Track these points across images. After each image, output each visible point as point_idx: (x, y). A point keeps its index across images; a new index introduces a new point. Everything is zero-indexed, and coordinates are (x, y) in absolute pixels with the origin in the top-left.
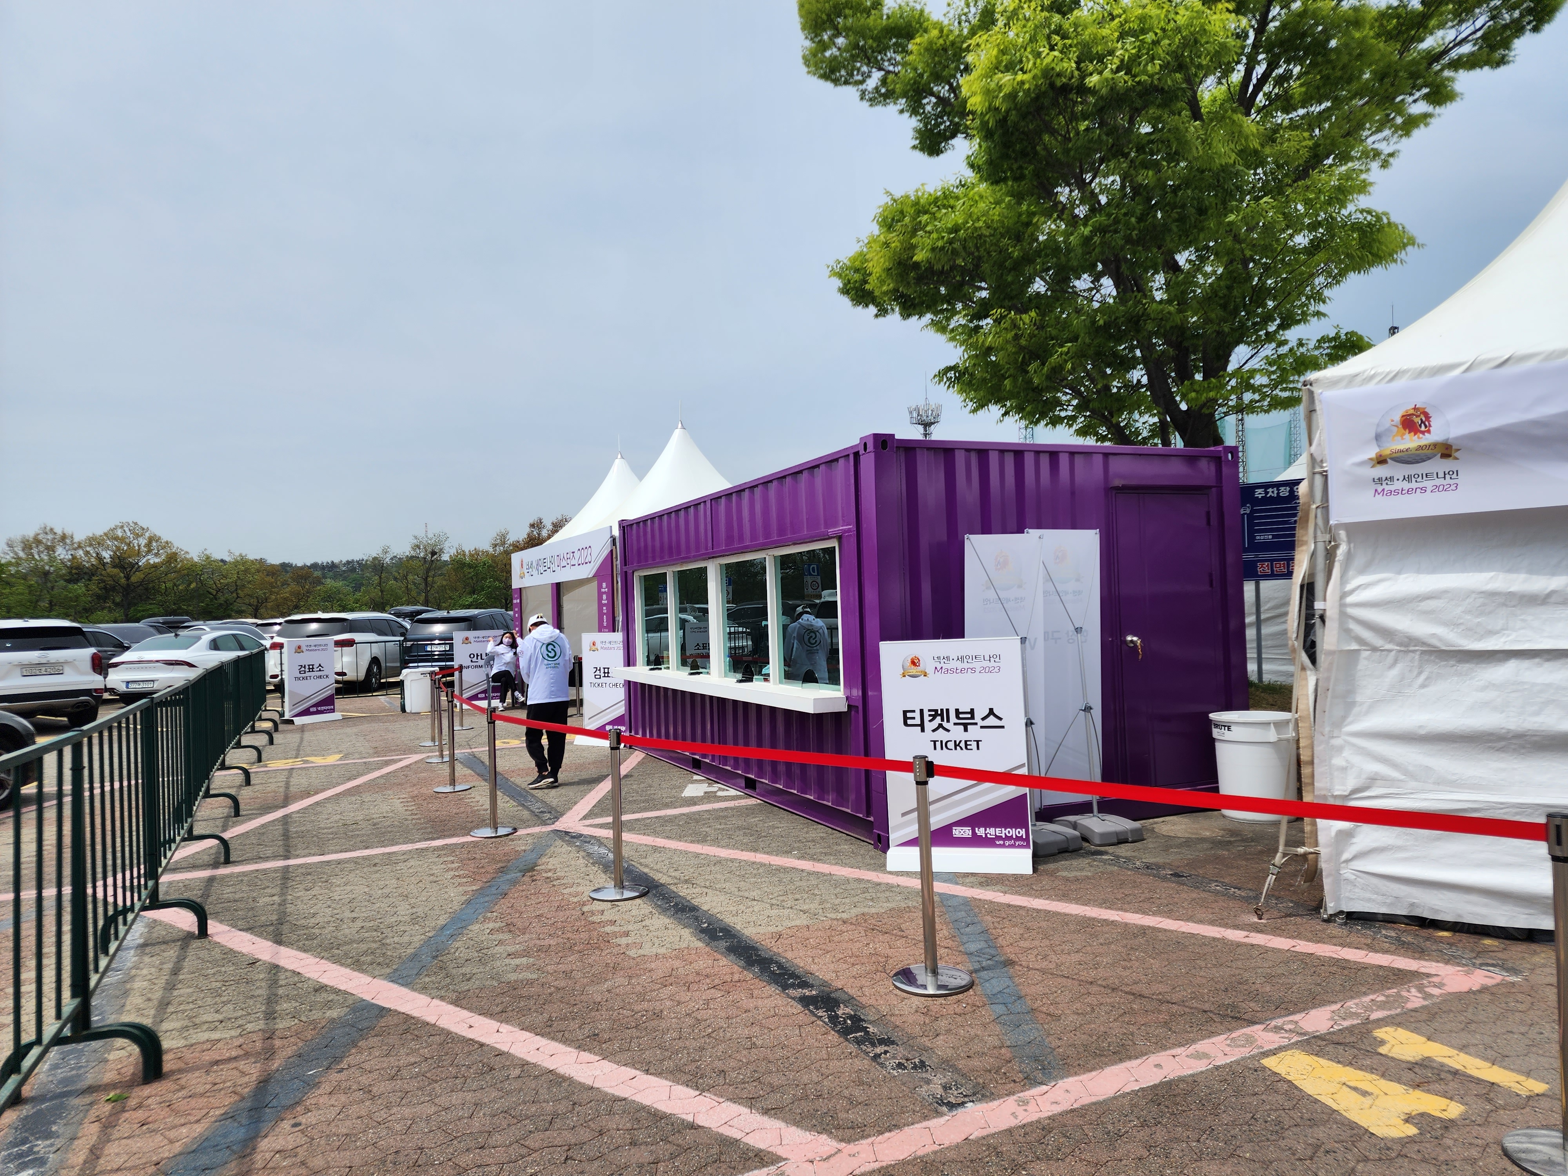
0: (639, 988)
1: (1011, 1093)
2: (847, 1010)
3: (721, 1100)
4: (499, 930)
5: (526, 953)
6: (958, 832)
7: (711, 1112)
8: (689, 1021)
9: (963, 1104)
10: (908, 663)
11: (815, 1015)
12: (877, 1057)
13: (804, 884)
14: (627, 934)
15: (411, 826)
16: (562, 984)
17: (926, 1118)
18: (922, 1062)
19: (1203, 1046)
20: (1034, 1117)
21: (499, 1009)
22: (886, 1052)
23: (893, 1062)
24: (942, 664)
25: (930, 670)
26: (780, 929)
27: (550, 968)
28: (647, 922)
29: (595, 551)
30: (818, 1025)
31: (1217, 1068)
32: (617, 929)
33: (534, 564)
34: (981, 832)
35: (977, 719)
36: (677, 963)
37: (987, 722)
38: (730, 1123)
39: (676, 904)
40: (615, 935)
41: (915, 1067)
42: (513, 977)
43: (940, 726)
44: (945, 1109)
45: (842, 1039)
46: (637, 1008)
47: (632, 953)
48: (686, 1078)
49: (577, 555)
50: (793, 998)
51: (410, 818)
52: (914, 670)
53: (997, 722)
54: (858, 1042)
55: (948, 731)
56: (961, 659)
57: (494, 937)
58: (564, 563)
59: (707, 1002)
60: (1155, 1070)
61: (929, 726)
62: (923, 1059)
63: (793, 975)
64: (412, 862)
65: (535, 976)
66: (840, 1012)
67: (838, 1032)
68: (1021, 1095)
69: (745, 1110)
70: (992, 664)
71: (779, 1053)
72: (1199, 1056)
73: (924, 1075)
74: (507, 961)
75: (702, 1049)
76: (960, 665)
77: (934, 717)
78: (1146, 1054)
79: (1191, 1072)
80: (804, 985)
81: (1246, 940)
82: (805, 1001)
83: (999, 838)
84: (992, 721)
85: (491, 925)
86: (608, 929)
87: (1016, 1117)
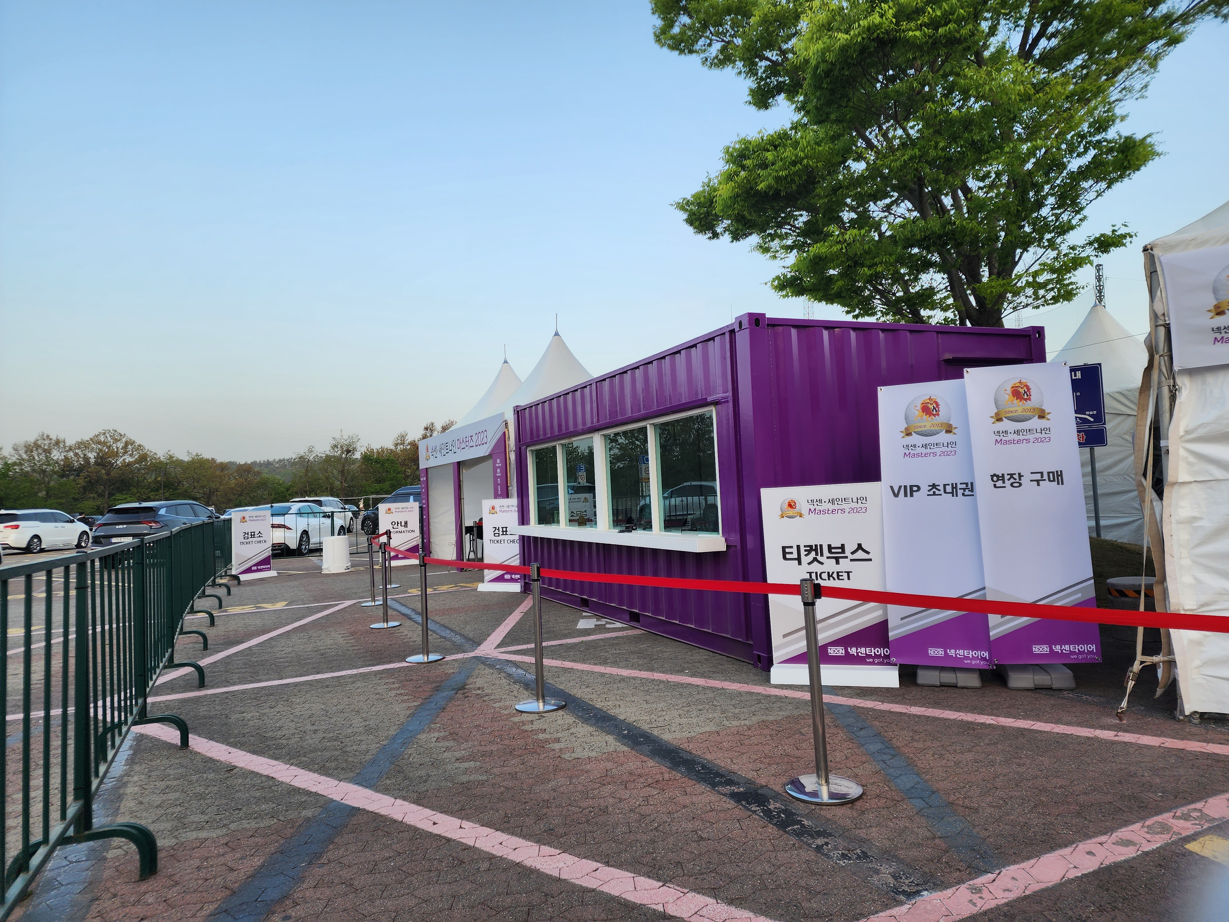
0: (580, 787)
1: (960, 882)
2: (778, 805)
3: (686, 891)
4: (445, 738)
5: (471, 758)
6: (833, 651)
7: (679, 902)
8: (634, 816)
9: (918, 893)
10: (786, 506)
11: (750, 810)
12: (819, 848)
13: (701, 696)
14: (558, 740)
15: (353, 656)
16: (510, 784)
17: (886, 907)
18: (863, 852)
19: (1124, 833)
20: (992, 904)
21: (458, 807)
22: (827, 844)
23: (836, 854)
24: (816, 506)
25: (805, 511)
26: (693, 734)
27: (496, 771)
28: (573, 730)
29: (490, 435)
30: (755, 819)
31: (1146, 854)
32: (548, 736)
33: (438, 448)
34: (853, 651)
35: (848, 553)
36: (609, 765)
37: (856, 556)
38: (700, 913)
39: (595, 715)
40: (547, 741)
41: (859, 857)
42: (465, 778)
43: (815, 559)
44: (902, 897)
45: (781, 832)
46: (584, 804)
47: (567, 756)
48: (645, 869)
49: (474, 438)
50: (724, 795)
51: (351, 649)
52: (791, 512)
53: (866, 556)
54: (799, 834)
55: (822, 563)
56: (832, 501)
57: (441, 744)
58: (463, 445)
59: (646, 799)
60: (1088, 856)
61: (805, 560)
62: (864, 849)
63: (718, 774)
64: (359, 684)
65: (485, 778)
66: (771, 807)
67: (775, 824)
68: (971, 882)
69: (711, 901)
70: (861, 505)
71: (727, 845)
72: (1127, 843)
73: (870, 865)
74: (457, 765)
75: (653, 842)
76: (831, 507)
77: (809, 552)
78: (1073, 843)
79: (1123, 858)
80: (730, 782)
82: (735, 797)
83: (869, 656)
84: (860, 554)
85: (436, 735)
86: (541, 736)
87: (975, 905)
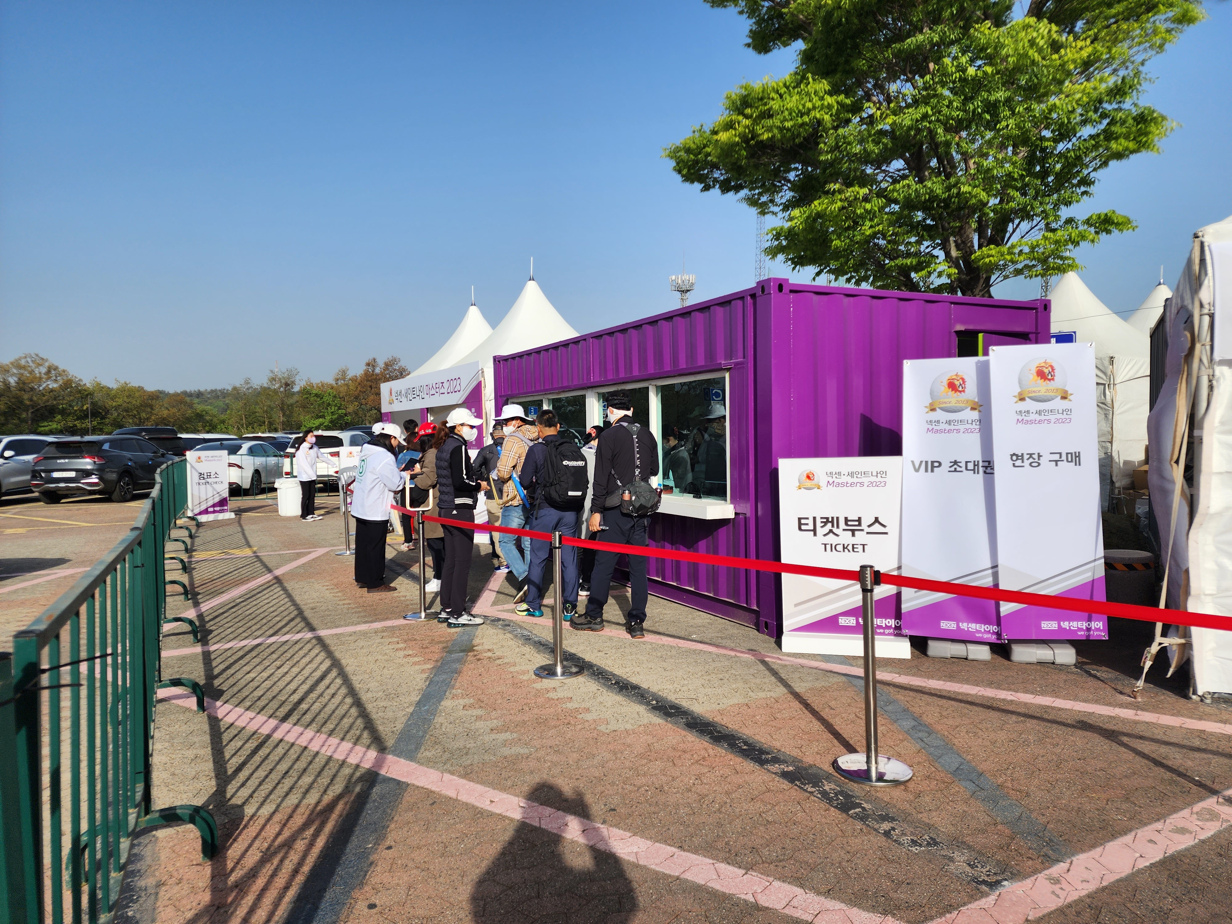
0: (627, 764)
1: (1036, 871)
2: (833, 786)
3: (771, 879)
4: (471, 706)
5: (505, 728)
6: (843, 621)
7: (767, 892)
8: (693, 797)
9: (998, 883)
10: (804, 477)
11: (806, 791)
12: (887, 834)
13: (717, 664)
14: (588, 710)
15: (345, 611)
16: (555, 758)
17: (972, 898)
18: (931, 838)
19: (1176, 820)
20: (1074, 896)
21: (509, 783)
22: (893, 829)
23: (906, 840)
24: (834, 479)
25: (823, 483)
26: (723, 707)
27: (537, 743)
28: (600, 699)
29: (464, 383)
30: (814, 801)
31: (1203, 842)
32: (576, 705)
33: (403, 392)
35: (864, 526)
36: (650, 740)
37: (871, 530)
38: (792, 903)
39: (617, 683)
40: (577, 710)
41: (929, 844)
42: (506, 751)
43: (831, 531)
44: (984, 888)
45: (844, 815)
46: (638, 782)
47: (602, 728)
48: (721, 855)
49: (446, 385)
50: (775, 773)
51: (341, 603)
52: (809, 483)
53: (882, 530)
54: (863, 818)
55: (837, 535)
56: (851, 474)
57: (470, 712)
58: (433, 392)
59: (698, 777)
60: (1150, 844)
61: (820, 531)
62: (931, 835)
63: (762, 751)
64: (361, 643)
65: (526, 751)
66: (827, 788)
67: (836, 807)
68: (1047, 872)
69: (799, 891)
70: (879, 479)
71: (796, 830)
72: (1182, 831)
73: (942, 852)
74: (493, 736)
75: (720, 825)
76: (850, 480)
77: (825, 523)
78: (1131, 830)
79: (1183, 847)
80: (776, 760)
81: (1137, 718)
82: (785, 775)
83: (880, 627)
84: (877, 528)
85: (462, 702)
86: (569, 705)
87: (1058, 896)
